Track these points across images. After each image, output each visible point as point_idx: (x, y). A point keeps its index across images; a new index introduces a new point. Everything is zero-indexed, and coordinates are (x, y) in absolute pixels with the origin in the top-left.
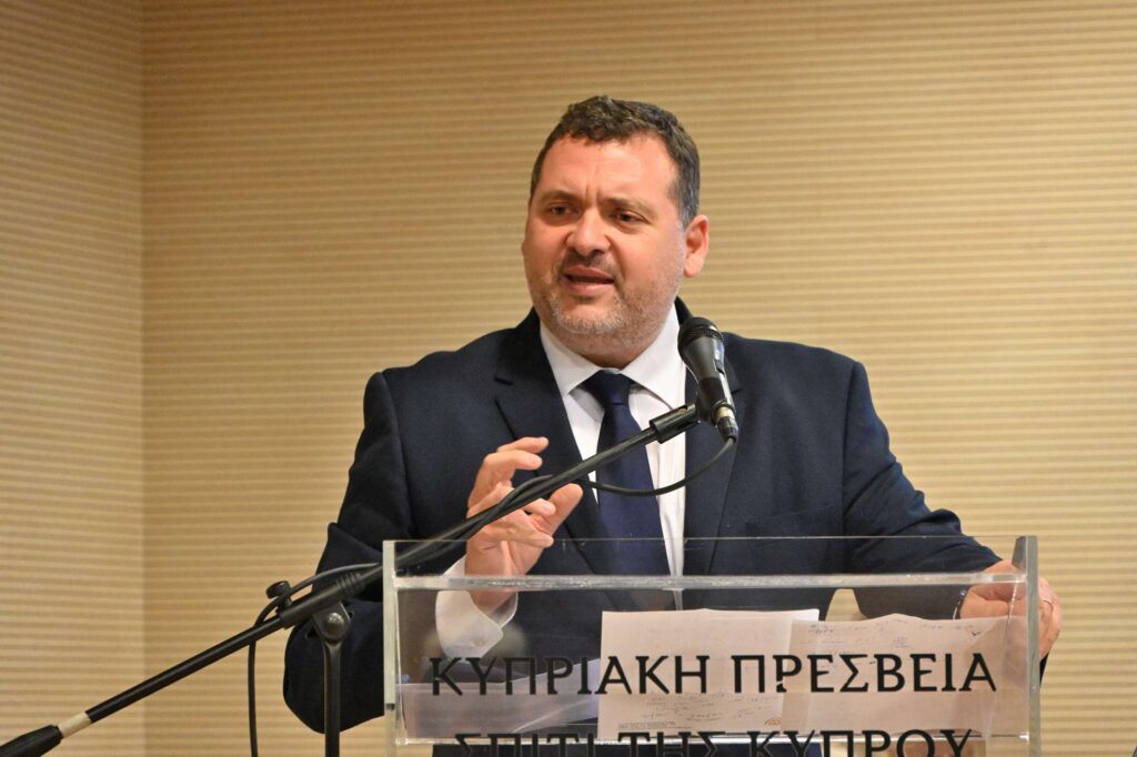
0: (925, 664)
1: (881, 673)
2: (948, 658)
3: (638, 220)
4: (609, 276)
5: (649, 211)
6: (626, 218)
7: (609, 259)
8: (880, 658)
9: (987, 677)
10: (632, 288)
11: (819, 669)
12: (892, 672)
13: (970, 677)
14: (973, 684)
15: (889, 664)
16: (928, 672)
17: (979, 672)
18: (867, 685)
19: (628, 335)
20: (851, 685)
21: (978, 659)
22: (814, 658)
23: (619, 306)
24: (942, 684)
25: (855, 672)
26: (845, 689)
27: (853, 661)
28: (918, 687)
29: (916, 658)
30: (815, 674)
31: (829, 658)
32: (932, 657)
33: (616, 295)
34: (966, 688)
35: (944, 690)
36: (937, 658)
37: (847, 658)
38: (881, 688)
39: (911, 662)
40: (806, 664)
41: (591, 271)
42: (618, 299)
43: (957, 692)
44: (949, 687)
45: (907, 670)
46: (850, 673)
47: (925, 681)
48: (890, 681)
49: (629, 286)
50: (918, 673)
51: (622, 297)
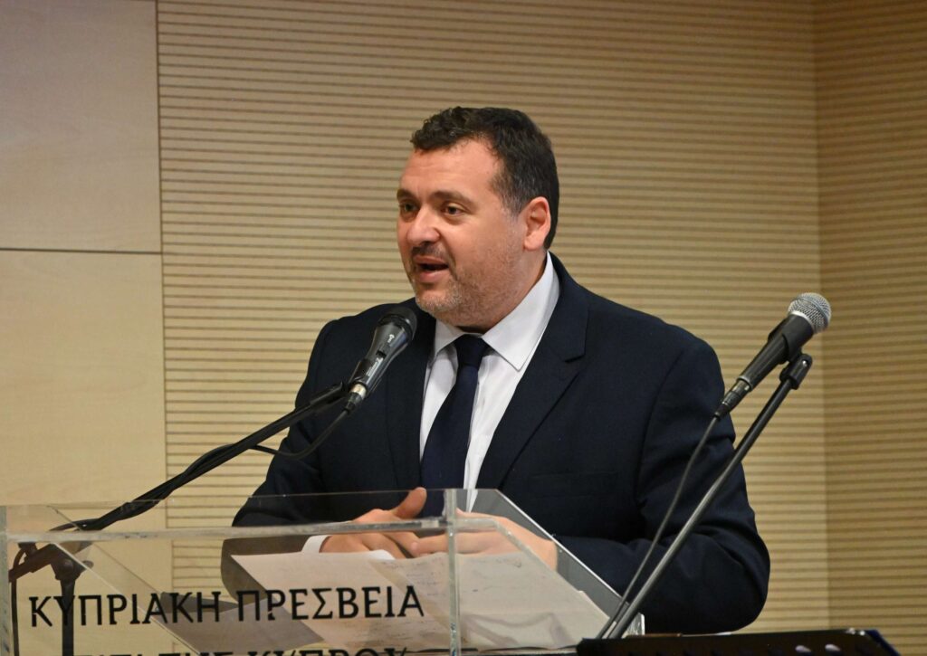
0: (373, 595)
1: (342, 603)
2: (389, 590)
3: (462, 211)
4: (443, 261)
5: (469, 202)
6: (452, 210)
7: (440, 247)
8: (341, 591)
9: (417, 605)
10: (462, 270)
11: (298, 600)
12: (350, 602)
13: (405, 605)
14: (408, 611)
15: (347, 596)
16: (375, 601)
17: (411, 601)
18: (331, 613)
19: (473, 308)
20: (321, 613)
21: (411, 590)
22: (294, 592)
23: (455, 287)
24: (384, 611)
25: (323, 603)
26: (317, 616)
27: (322, 594)
28: (368, 615)
29: (367, 590)
30: (295, 604)
31: (304, 592)
32: (378, 589)
33: (451, 277)
34: (402, 614)
35: (387, 616)
36: (381, 590)
37: (317, 592)
38: (342, 615)
39: (363, 593)
40: (289, 597)
41: (428, 260)
42: (453, 281)
43: (396, 617)
44: (390, 614)
45: (360, 601)
46: (319, 603)
47: (373, 609)
48: (348, 609)
49: (459, 268)
50: (368, 602)
51: (456, 278)
